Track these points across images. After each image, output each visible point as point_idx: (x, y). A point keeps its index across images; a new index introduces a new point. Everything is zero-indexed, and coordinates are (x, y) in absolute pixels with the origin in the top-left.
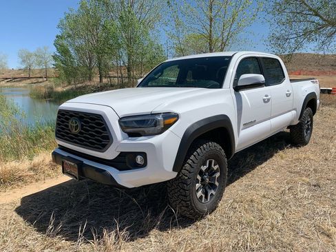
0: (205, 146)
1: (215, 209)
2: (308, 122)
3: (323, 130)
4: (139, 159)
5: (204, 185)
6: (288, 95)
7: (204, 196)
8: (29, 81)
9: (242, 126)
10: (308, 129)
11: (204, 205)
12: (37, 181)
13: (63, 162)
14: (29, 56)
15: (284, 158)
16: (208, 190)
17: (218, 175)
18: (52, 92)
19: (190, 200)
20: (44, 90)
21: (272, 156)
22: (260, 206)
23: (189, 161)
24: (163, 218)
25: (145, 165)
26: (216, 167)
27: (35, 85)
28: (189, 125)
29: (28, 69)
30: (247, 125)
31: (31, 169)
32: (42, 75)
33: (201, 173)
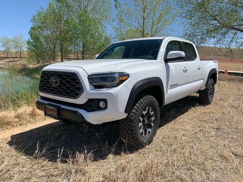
0: (145, 97)
1: (151, 142)
2: (211, 89)
3: (220, 96)
4: (101, 104)
5: (144, 125)
6: (199, 69)
7: (144, 132)
8: (7, 60)
9: (169, 87)
10: (211, 94)
11: (144, 139)
12: (21, 125)
13: (45, 107)
14: (8, 41)
15: (196, 112)
16: (147, 129)
17: (153, 118)
18: (26, 68)
19: (135, 134)
20: (19, 67)
21: (187, 111)
22: (181, 141)
23: (135, 107)
24: (116, 147)
25: (106, 108)
26: (152, 113)
27: (12, 63)
28: (136, 82)
29: (7, 51)
30: (173, 86)
31: (16, 117)
32: (17, 56)
33: (143, 116)
